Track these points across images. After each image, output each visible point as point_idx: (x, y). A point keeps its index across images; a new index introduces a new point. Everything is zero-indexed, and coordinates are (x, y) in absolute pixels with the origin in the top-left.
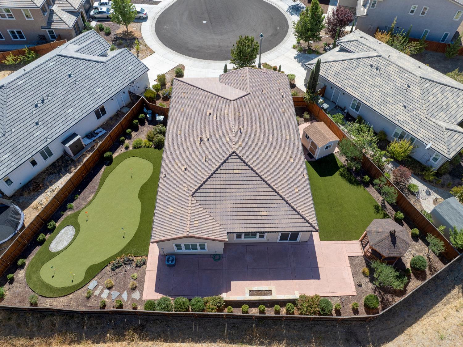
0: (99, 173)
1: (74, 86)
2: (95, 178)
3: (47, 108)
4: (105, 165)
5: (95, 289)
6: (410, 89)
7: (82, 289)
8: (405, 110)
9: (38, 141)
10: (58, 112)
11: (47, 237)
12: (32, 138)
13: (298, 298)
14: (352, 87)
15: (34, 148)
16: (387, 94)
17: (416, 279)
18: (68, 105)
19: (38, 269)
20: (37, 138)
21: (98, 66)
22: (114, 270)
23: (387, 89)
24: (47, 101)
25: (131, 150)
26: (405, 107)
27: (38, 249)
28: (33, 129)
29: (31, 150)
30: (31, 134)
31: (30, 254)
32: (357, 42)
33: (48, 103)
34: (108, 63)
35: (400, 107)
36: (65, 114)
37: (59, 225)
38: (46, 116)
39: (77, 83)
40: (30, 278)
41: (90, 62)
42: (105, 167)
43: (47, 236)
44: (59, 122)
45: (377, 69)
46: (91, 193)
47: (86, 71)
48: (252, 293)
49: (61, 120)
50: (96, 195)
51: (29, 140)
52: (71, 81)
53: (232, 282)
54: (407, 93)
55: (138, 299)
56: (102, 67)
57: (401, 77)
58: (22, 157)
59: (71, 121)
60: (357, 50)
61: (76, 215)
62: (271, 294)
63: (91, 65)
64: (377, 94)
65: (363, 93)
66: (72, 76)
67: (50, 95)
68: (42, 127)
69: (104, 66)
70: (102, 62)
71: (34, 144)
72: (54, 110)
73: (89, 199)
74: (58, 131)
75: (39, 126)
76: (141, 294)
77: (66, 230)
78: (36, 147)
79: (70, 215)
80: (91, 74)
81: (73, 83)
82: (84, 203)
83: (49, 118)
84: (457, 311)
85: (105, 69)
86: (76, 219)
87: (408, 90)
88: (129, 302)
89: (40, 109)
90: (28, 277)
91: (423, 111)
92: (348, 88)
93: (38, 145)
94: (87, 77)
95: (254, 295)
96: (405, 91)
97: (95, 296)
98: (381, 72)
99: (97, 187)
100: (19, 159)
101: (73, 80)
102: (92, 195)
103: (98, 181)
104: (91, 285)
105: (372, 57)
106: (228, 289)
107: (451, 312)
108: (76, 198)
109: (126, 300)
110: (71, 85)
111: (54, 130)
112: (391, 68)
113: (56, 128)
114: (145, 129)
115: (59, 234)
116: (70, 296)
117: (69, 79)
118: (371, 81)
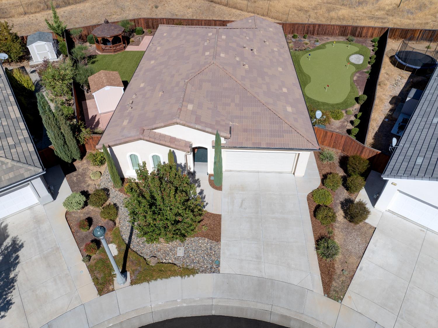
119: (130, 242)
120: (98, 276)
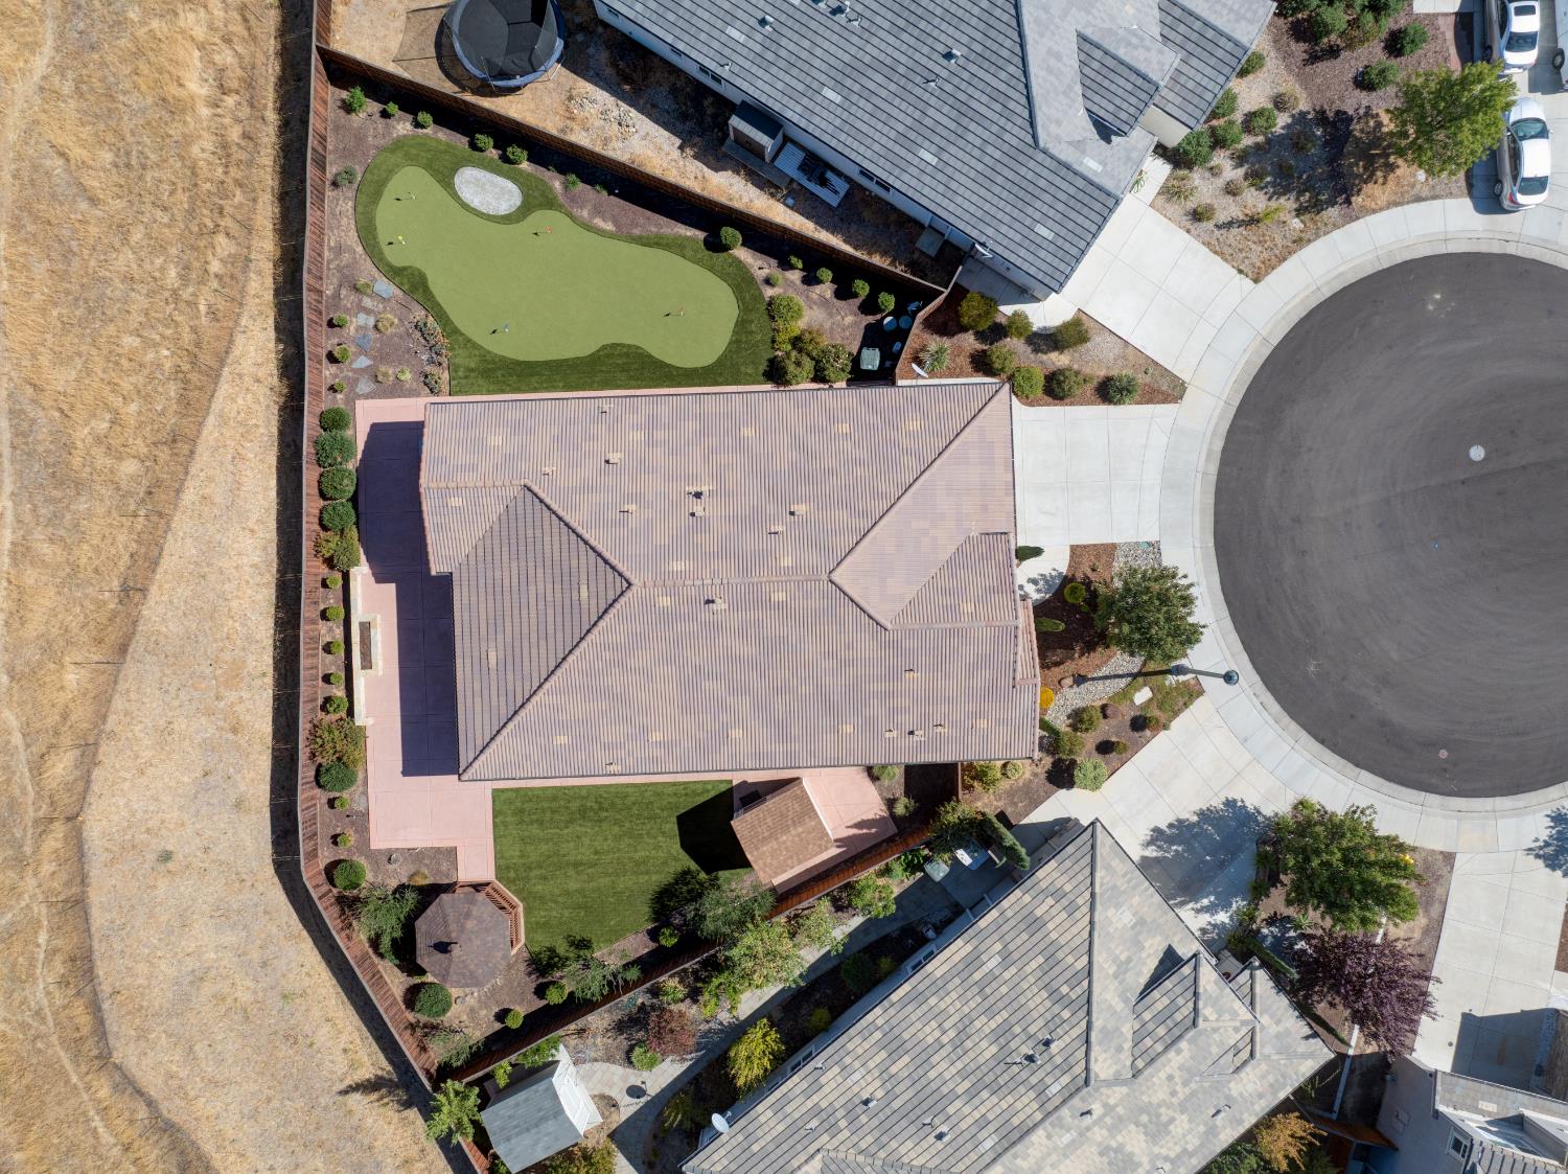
0: (679, 225)
1: (918, 80)
2: (663, 220)
3: (821, 30)
4: (705, 234)
5: (375, 295)
6: (931, 1139)
7: (375, 269)
8: (857, 1101)
9: (716, 45)
10: (817, 62)
11: (493, 153)
12: (719, 24)
13: (357, 724)
14: (973, 961)
15: (692, 41)
16: (924, 1061)
17: (407, 986)
18: (848, 83)
19: (412, 160)
20: (723, 38)
21: (1016, 130)
22: (416, 327)
23: (943, 1069)
24: (843, 23)
25: (761, 294)
26: (866, 1102)
27: (462, 141)
28: (745, 17)
29: (686, 38)
30: (730, 18)
31: (448, 128)
32: (1189, 1022)
33: (837, 28)
34: (1040, 157)
35: (874, 1088)
36: (815, 85)
37: (521, 172)
38: (796, 37)
39: (933, 84)
40: (393, 151)
41: (1024, 101)
42: (701, 235)
43: (494, 151)
44: (787, 78)
45: (1030, 1059)
46: (616, 223)
47: (985, 99)
48: (366, 628)
49: (794, 83)
50: (611, 235)
51: (713, 20)
52: (931, 65)
53: (394, 585)
54: (918, 1124)
55: (357, 390)
56: (1014, 142)
57: (982, 1123)
58: (661, 21)
59: (799, 109)
60: (1147, 1016)
61: (550, 203)
62: (363, 668)
63: (1012, 105)
64: (930, 1033)
65: (940, 987)
66: (953, 61)
67: (866, 24)
68: (759, 37)
69: (1021, 146)
70: (1034, 137)
71: (703, 37)
72: (818, 52)
73: (598, 222)
74: (759, 84)
75: (759, 28)
76: (367, 396)
77: (510, 191)
78: (699, 46)
79: (551, 189)
80: (977, 117)
81: (926, 73)
82: (585, 213)
83: (791, 46)
84: (345, 1051)
85: (1013, 152)
86: (541, 206)
87: (927, 1129)
88: (350, 374)
89: (810, 11)
90: (399, 144)
91: (843, 1148)
92: (969, 948)
93: (705, 49)
94: (963, 110)
95: (361, 631)
96: (927, 1121)
97: (360, 301)
98: (1015, 1069)
99: (637, 232)
100: (654, 17)
101: (937, 69)
102: (609, 227)
103: (654, 229)
104: (384, 287)
105: (1087, 1054)
106: (380, 578)
107: (344, 1038)
108: (598, 187)
109: (354, 366)
110: (919, 69)
111: (760, 73)
112: (1025, 1106)
113: (767, 77)
114: (849, 319)
115: (499, 178)
116: (360, 249)
117: (935, 56)
118: (985, 1025)
119: (1128, 675)
120: (1181, 703)
